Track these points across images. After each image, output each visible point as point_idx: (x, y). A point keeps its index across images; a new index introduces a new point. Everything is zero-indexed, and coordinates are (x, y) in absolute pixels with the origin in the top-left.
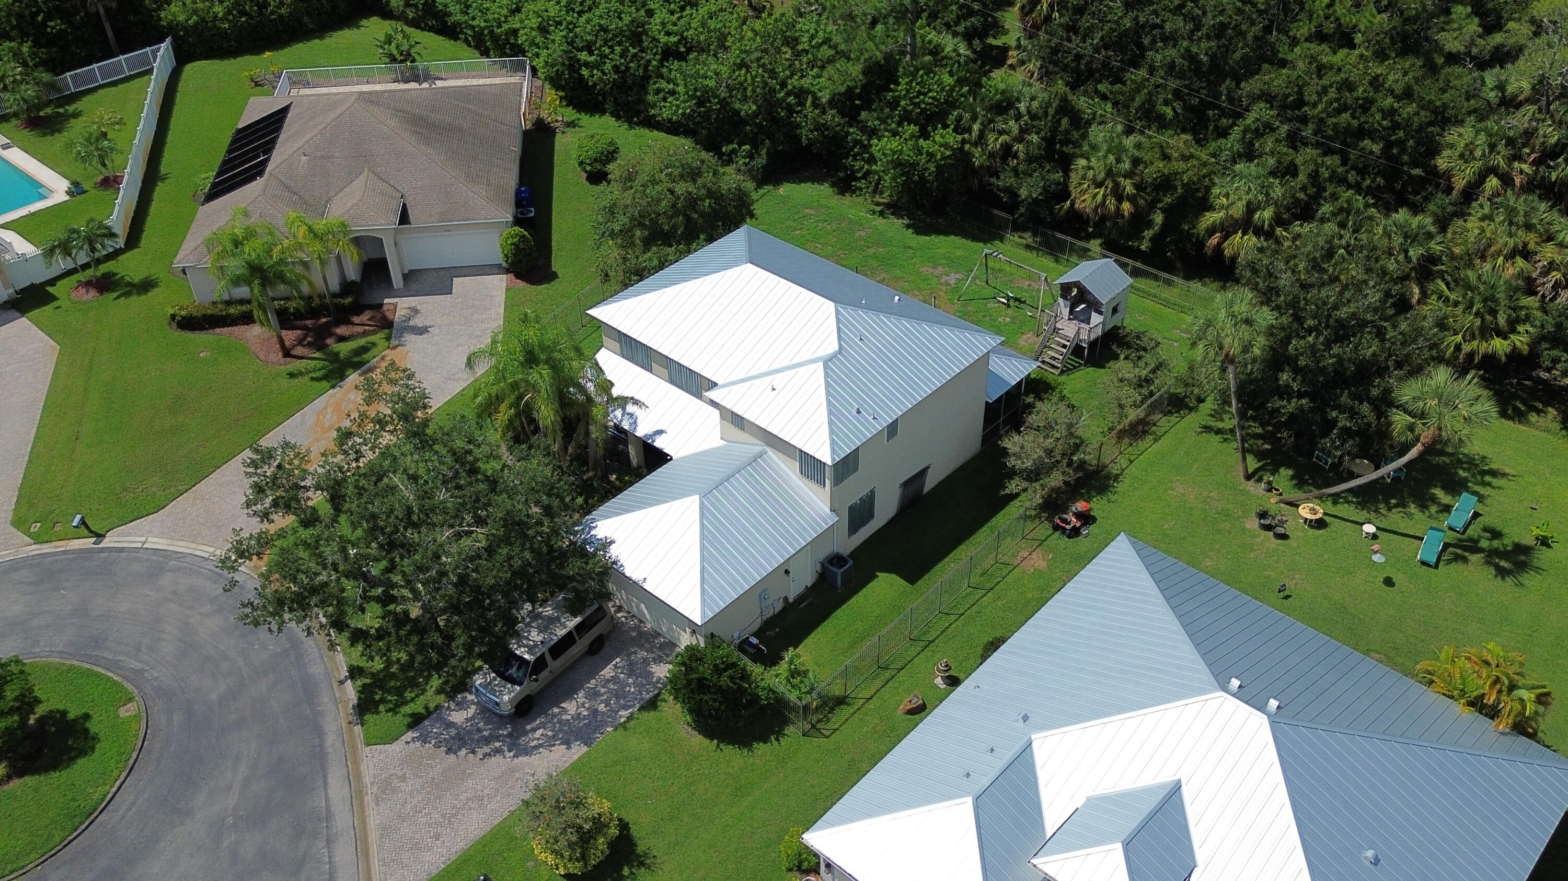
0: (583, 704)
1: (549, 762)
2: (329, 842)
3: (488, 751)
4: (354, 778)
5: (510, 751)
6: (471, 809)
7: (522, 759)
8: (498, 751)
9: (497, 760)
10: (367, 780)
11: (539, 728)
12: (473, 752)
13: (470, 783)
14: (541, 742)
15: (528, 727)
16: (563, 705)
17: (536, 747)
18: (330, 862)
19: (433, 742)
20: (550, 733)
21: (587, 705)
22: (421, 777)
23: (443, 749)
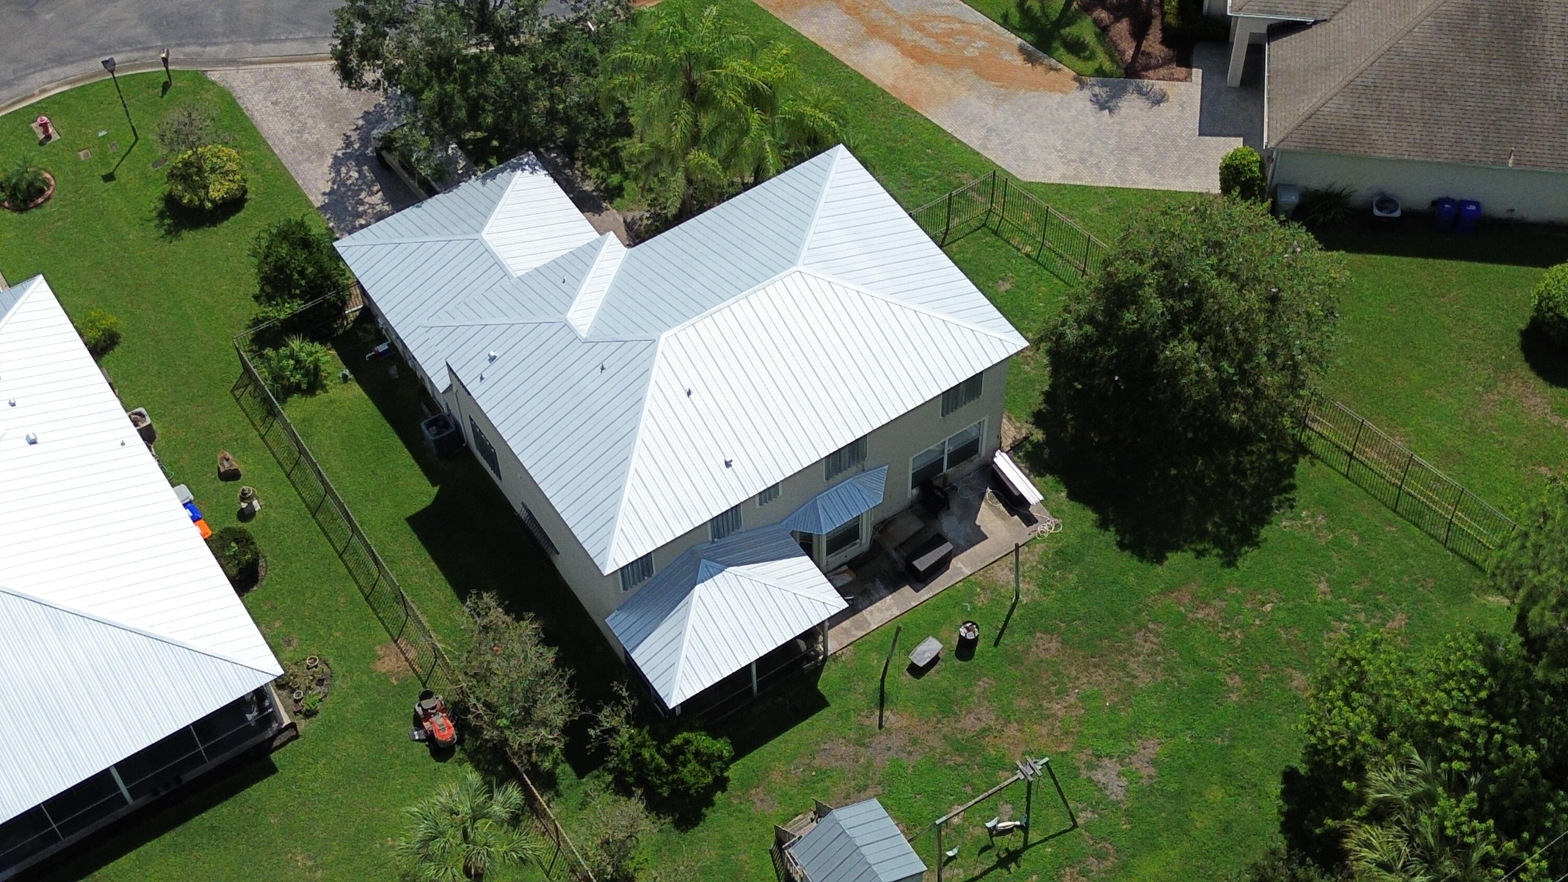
0: (374, 208)
1: (316, 179)
2: (306, 39)
3: (352, 139)
5: (343, 154)
6: (293, 125)
7: (330, 161)
8: (348, 143)
9: (340, 143)
11: (360, 175)
12: (355, 130)
13: (322, 125)
14: (343, 175)
15: (365, 168)
16: (380, 193)
17: (338, 172)
18: (286, 40)
19: (385, 103)
20: (349, 182)
21: (370, 211)
23: (372, 109)
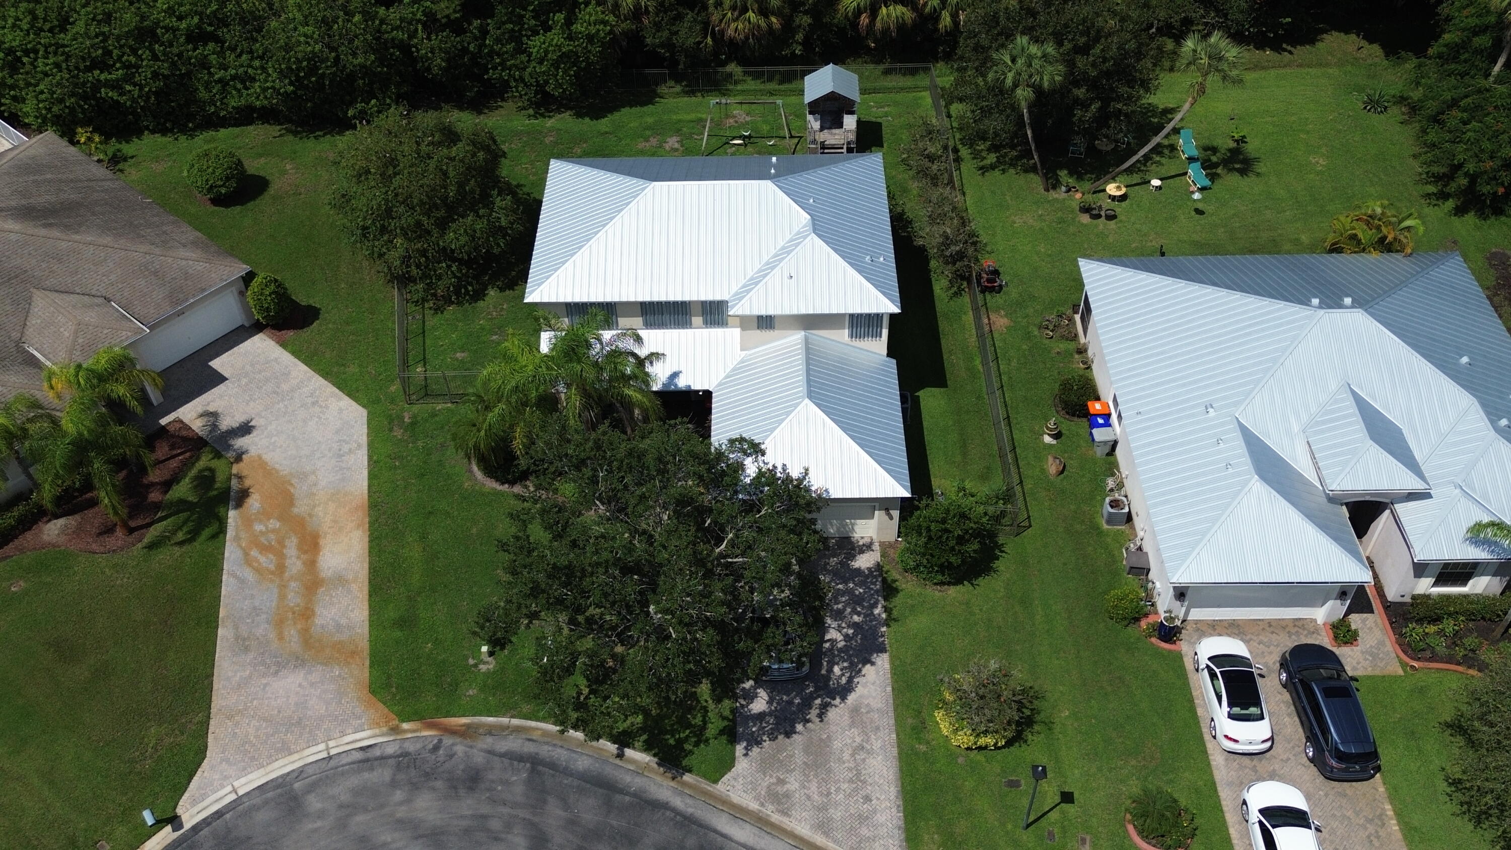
0: (839, 626)
1: (873, 684)
3: (817, 711)
4: (739, 813)
5: (834, 699)
6: (864, 760)
7: (851, 698)
8: (825, 707)
9: (832, 714)
10: (754, 806)
11: (832, 667)
12: (808, 721)
13: (837, 744)
14: (848, 675)
15: (823, 672)
16: (827, 637)
19: (765, 738)
20: (845, 664)
21: (844, 625)
22: (794, 770)
23: (781, 737)
